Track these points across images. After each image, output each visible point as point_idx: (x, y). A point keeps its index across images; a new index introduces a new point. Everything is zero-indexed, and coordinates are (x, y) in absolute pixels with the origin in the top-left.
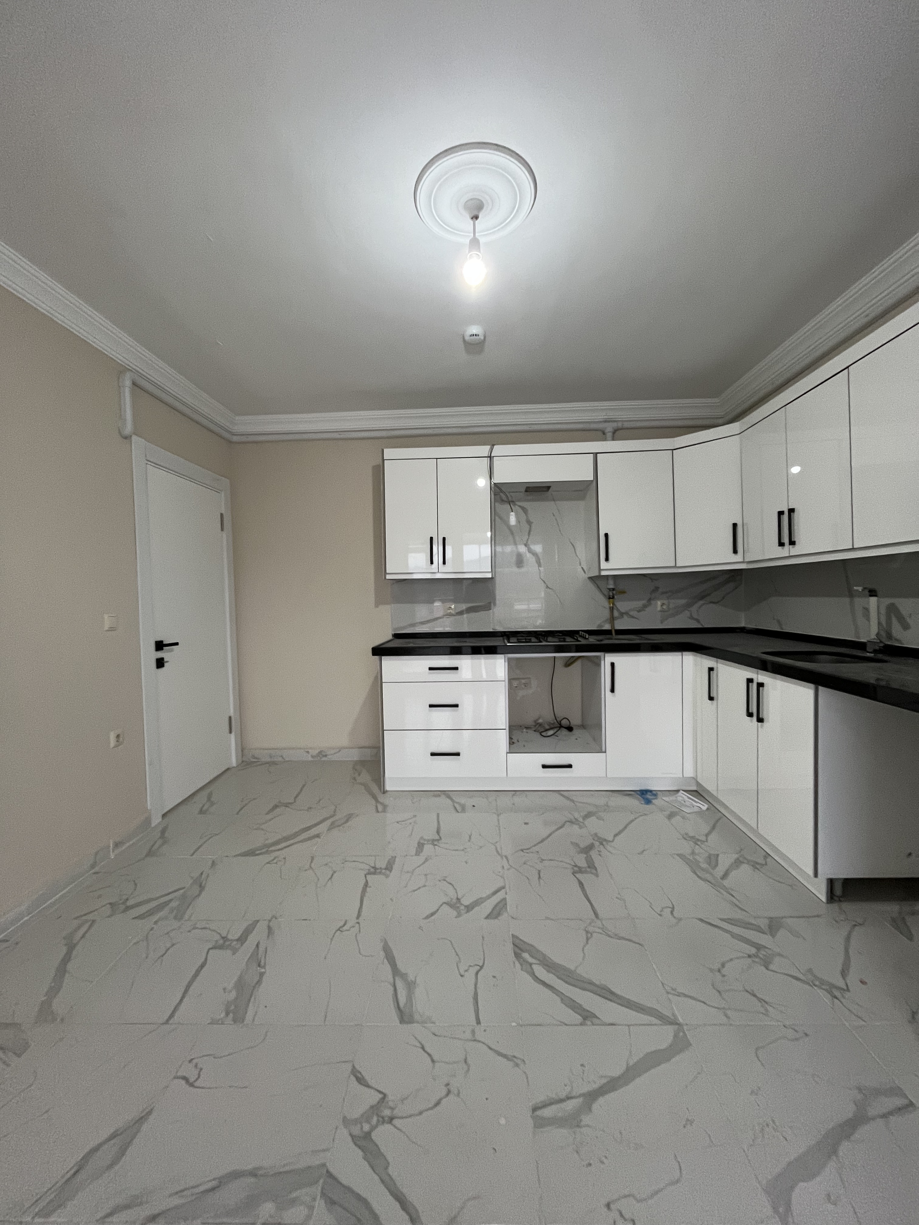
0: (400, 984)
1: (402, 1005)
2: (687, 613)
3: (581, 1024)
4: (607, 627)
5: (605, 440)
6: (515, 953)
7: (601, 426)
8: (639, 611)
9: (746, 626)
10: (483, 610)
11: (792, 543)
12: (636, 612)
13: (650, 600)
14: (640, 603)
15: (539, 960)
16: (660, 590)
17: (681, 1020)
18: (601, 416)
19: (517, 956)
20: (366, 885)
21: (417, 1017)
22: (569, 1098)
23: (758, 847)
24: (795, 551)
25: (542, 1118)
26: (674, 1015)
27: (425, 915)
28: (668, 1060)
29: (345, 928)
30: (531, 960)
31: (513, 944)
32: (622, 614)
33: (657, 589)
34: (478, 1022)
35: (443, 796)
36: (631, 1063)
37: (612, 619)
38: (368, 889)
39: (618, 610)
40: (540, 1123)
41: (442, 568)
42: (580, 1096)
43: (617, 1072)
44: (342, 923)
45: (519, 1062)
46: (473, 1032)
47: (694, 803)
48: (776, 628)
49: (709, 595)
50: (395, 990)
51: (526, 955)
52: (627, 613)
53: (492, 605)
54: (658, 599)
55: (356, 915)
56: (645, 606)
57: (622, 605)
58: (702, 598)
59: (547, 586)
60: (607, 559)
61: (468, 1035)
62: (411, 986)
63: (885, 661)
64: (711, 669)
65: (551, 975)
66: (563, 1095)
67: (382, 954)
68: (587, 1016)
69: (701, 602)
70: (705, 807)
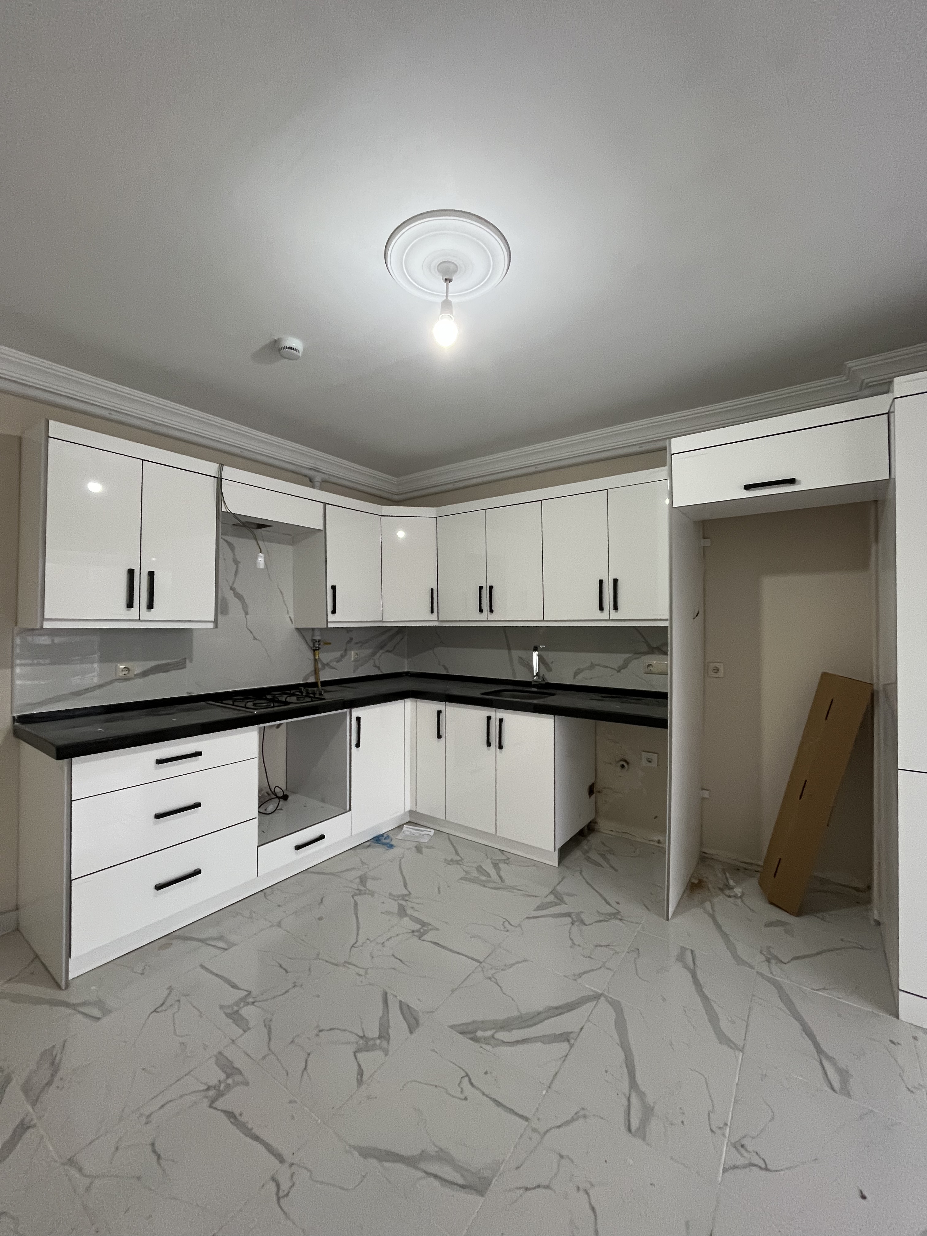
0: (434, 1168)
1: (461, 1181)
2: (371, 662)
3: (572, 1046)
4: (312, 680)
5: (313, 487)
6: (471, 1039)
7: (311, 473)
8: (337, 662)
9: (409, 670)
10: (175, 670)
11: (491, 611)
12: (335, 663)
13: (346, 650)
14: (338, 654)
15: (494, 1028)
16: (354, 641)
17: (600, 992)
18: (309, 463)
19: (475, 1040)
20: (231, 1115)
21: (487, 1173)
22: (629, 1100)
23: (493, 849)
24: (491, 617)
25: (638, 1129)
26: (594, 991)
27: (355, 1083)
28: (625, 1021)
29: (285, 1187)
30: (489, 1033)
31: (460, 1033)
32: (324, 665)
33: (351, 639)
34: (527, 1119)
35: (175, 942)
36: (618, 1042)
37: (316, 672)
38: (243, 1119)
39: (322, 662)
40: (641, 1133)
41: (146, 614)
42: (630, 1091)
43: (622, 1056)
44: (272, 1186)
45: (582, 1113)
46: (534, 1130)
47: (421, 833)
48: (444, 672)
49: (385, 645)
50: (436, 1176)
51: (480, 1034)
52: (328, 664)
53: (187, 661)
54: (351, 649)
55: (277, 1162)
56: (342, 656)
57: (325, 656)
58: (382, 648)
59: (254, 637)
60: (334, 612)
61: (536, 1137)
62: (443, 1157)
63: (553, 695)
64: (439, 712)
65: (514, 1031)
66: (625, 1102)
67: (373, 1162)
68: (565, 1037)
69: (381, 651)
70: (432, 832)
